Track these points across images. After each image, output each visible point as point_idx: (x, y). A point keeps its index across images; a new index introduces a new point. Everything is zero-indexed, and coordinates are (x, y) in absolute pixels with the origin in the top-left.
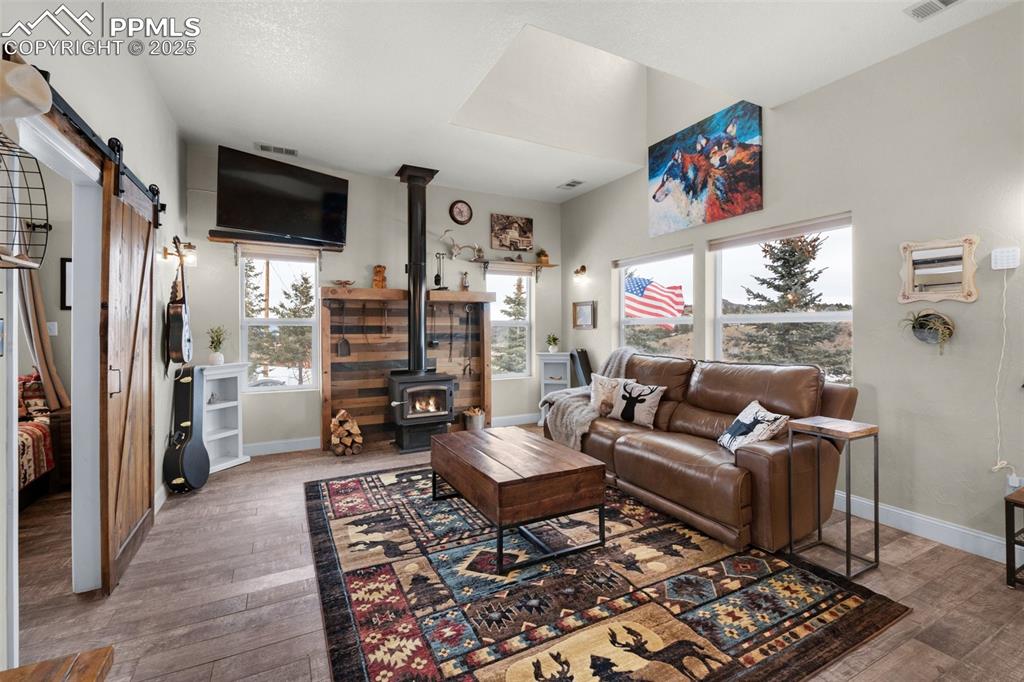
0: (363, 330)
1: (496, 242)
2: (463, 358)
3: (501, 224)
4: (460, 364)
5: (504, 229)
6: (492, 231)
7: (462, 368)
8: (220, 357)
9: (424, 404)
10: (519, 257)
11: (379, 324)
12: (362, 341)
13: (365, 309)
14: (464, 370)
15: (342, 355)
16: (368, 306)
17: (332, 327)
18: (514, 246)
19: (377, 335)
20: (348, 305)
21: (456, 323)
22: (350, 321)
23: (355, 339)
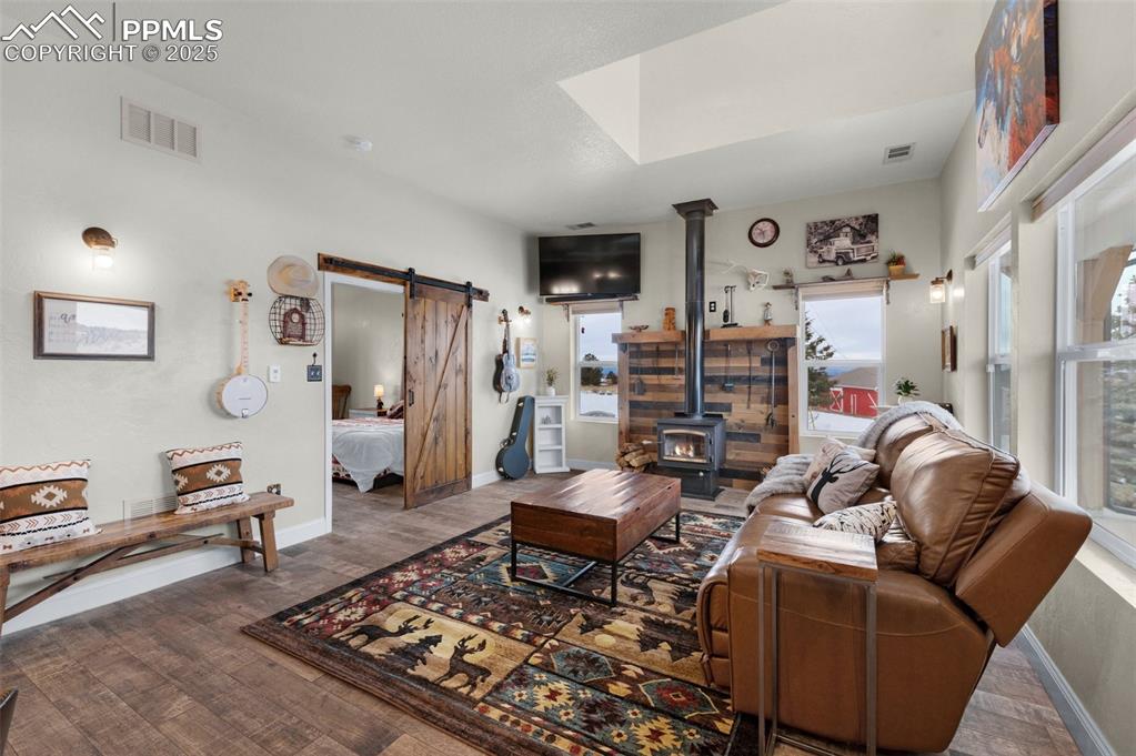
0: (659, 371)
1: (814, 259)
2: (765, 405)
3: (823, 233)
4: (762, 413)
5: (827, 239)
6: (808, 244)
7: (764, 417)
8: (552, 390)
9: (684, 449)
10: (849, 273)
11: (671, 365)
12: (656, 382)
13: (658, 351)
14: (767, 420)
15: (639, 394)
16: (662, 348)
17: (630, 368)
18: (843, 258)
19: (670, 376)
20: (644, 348)
21: (756, 363)
22: (647, 363)
23: (651, 379)
